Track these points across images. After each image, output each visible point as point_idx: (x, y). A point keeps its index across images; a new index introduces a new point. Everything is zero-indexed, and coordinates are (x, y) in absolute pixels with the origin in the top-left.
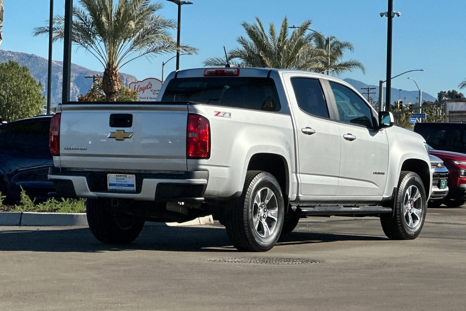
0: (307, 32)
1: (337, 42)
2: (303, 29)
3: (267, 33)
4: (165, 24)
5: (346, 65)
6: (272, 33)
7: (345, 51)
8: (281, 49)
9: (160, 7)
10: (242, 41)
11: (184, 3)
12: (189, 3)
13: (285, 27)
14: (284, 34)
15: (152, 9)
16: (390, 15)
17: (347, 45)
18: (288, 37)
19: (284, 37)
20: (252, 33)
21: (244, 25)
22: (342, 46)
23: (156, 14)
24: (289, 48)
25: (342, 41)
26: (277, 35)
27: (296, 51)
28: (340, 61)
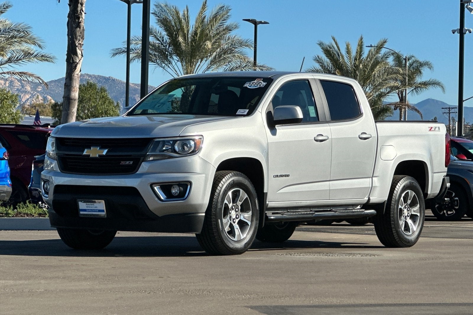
0: (383, 51)
1: (416, 61)
2: (379, 47)
3: (343, 51)
4: (241, 44)
5: (425, 84)
6: (348, 52)
7: (425, 70)
8: (357, 67)
9: (236, 27)
10: (318, 60)
11: (261, 23)
12: (265, 23)
13: (361, 46)
14: (360, 52)
15: (229, 29)
16: (462, 32)
17: (427, 64)
18: (365, 56)
19: (360, 56)
20: (328, 52)
21: (321, 44)
22: (421, 65)
23: (232, 34)
24: (365, 66)
25: (421, 60)
26: (354, 54)
27: (372, 69)
28: (419, 80)
